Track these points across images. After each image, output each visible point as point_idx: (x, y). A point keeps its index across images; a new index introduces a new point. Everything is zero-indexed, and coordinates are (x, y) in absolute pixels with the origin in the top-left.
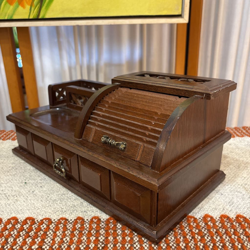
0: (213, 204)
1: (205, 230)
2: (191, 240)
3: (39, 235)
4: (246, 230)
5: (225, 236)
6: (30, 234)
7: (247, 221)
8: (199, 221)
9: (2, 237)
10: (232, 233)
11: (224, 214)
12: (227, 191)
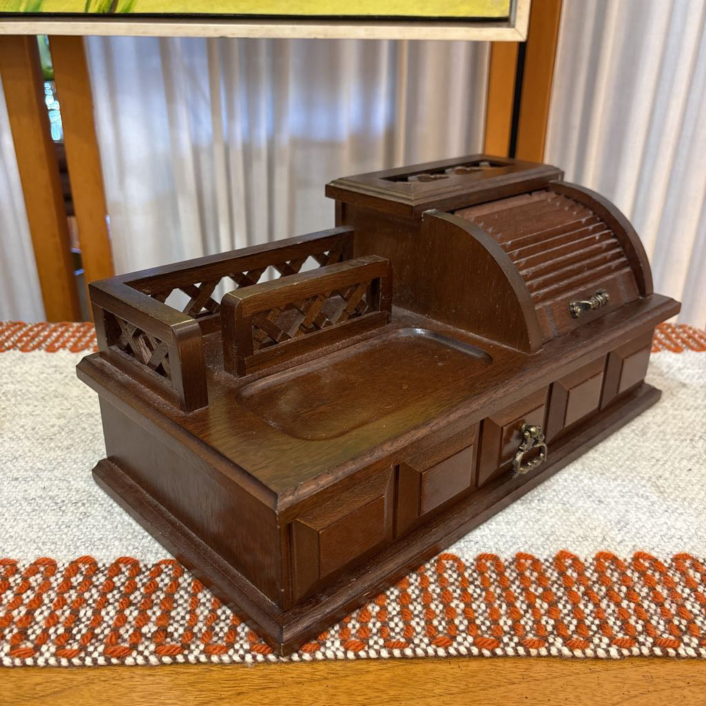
0: (579, 527)
1: (558, 589)
2: (526, 612)
3: (155, 602)
4: (655, 589)
5: (605, 602)
6: (132, 597)
7: (660, 566)
8: (544, 567)
9: (63, 605)
10: (622, 595)
11: (606, 551)
12: (613, 494)
